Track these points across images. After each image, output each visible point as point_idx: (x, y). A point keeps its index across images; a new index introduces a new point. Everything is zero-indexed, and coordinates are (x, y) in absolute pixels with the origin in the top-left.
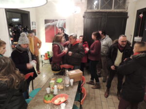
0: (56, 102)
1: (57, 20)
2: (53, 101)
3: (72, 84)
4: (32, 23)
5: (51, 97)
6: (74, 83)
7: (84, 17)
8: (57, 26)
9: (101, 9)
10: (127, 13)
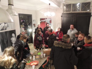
0: (32, 64)
1: (46, 19)
2: (31, 64)
3: (45, 56)
4: (33, 20)
5: (29, 62)
6: (46, 56)
7: (62, 16)
8: (47, 22)
9: (72, 11)
10: (91, 13)
